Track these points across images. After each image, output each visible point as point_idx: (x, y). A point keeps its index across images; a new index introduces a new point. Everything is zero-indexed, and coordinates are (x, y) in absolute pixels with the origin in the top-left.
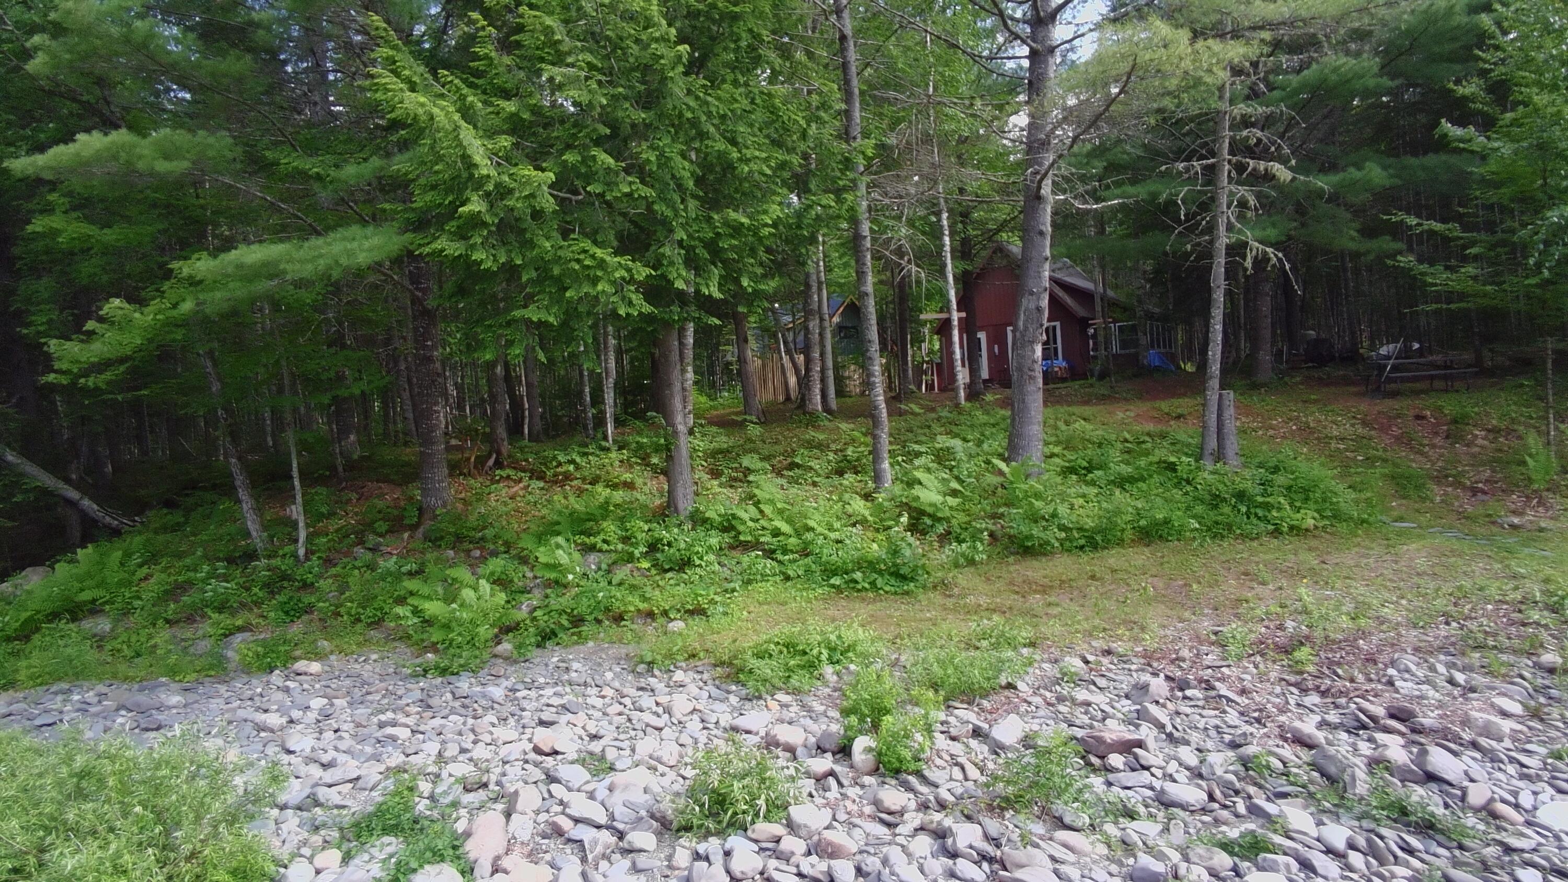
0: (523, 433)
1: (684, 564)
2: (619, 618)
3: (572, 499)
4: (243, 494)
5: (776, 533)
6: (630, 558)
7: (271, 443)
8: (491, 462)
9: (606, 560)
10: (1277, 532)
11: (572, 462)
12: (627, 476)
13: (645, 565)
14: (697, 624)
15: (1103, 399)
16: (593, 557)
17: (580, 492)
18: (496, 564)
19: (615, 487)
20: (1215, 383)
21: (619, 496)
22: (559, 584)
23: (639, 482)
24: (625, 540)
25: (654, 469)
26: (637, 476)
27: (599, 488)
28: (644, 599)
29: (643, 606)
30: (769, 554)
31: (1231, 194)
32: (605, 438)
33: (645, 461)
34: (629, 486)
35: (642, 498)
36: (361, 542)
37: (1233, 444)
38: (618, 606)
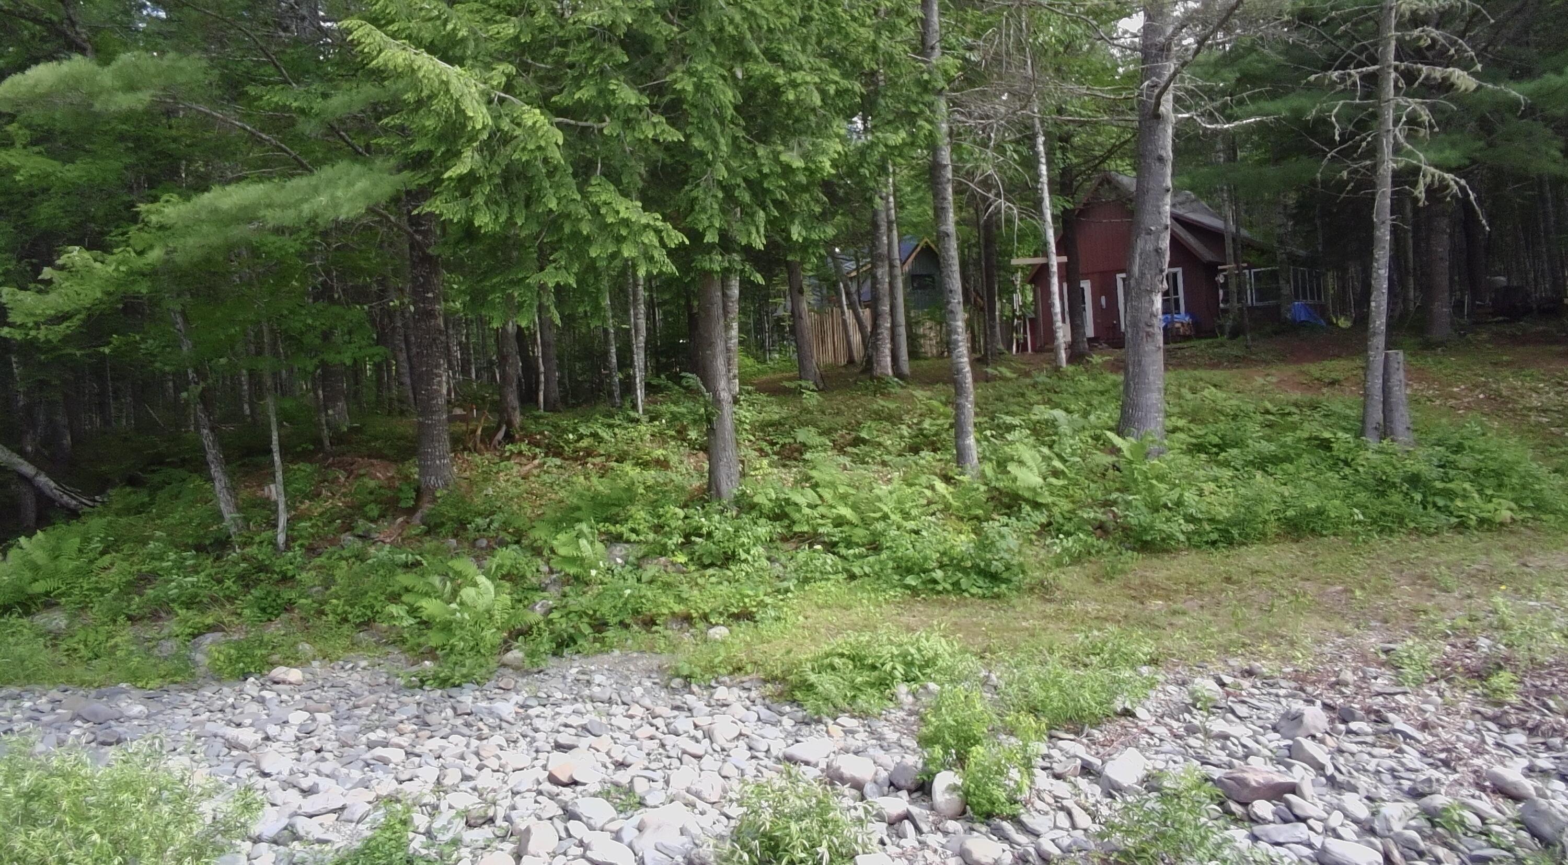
0: (537, 401)
1: (728, 559)
2: (649, 623)
3: (595, 480)
4: (216, 471)
5: (839, 522)
6: (663, 551)
7: (248, 412)
8: (500, 435)
9: (634, 552)
10: (1462, 526)
11: (595, 435)
12: (659, 453)
13: (681, 558)
14: (744, 630)
15: (1236, 361)
16: (619, 549)
17: (604, 472)
18: (507, 556)
19: (645, 465)
20: (1379, 341)
21: (651, 475)
22: (580, 581)
23: (674, 459)
24: (658, 529)
25: (692, 445)
26: (671, 452)
27: (628, 467)
28: (680, 599)
29: (678, 608)
30: (831, 547)
31: (1398, 107)
32: (634, 407)
33: (681, 434)
34: (663, 464)
35: (677, 478)
36: (349, 528)
37: (1403, 416)
38: (648, 608)
